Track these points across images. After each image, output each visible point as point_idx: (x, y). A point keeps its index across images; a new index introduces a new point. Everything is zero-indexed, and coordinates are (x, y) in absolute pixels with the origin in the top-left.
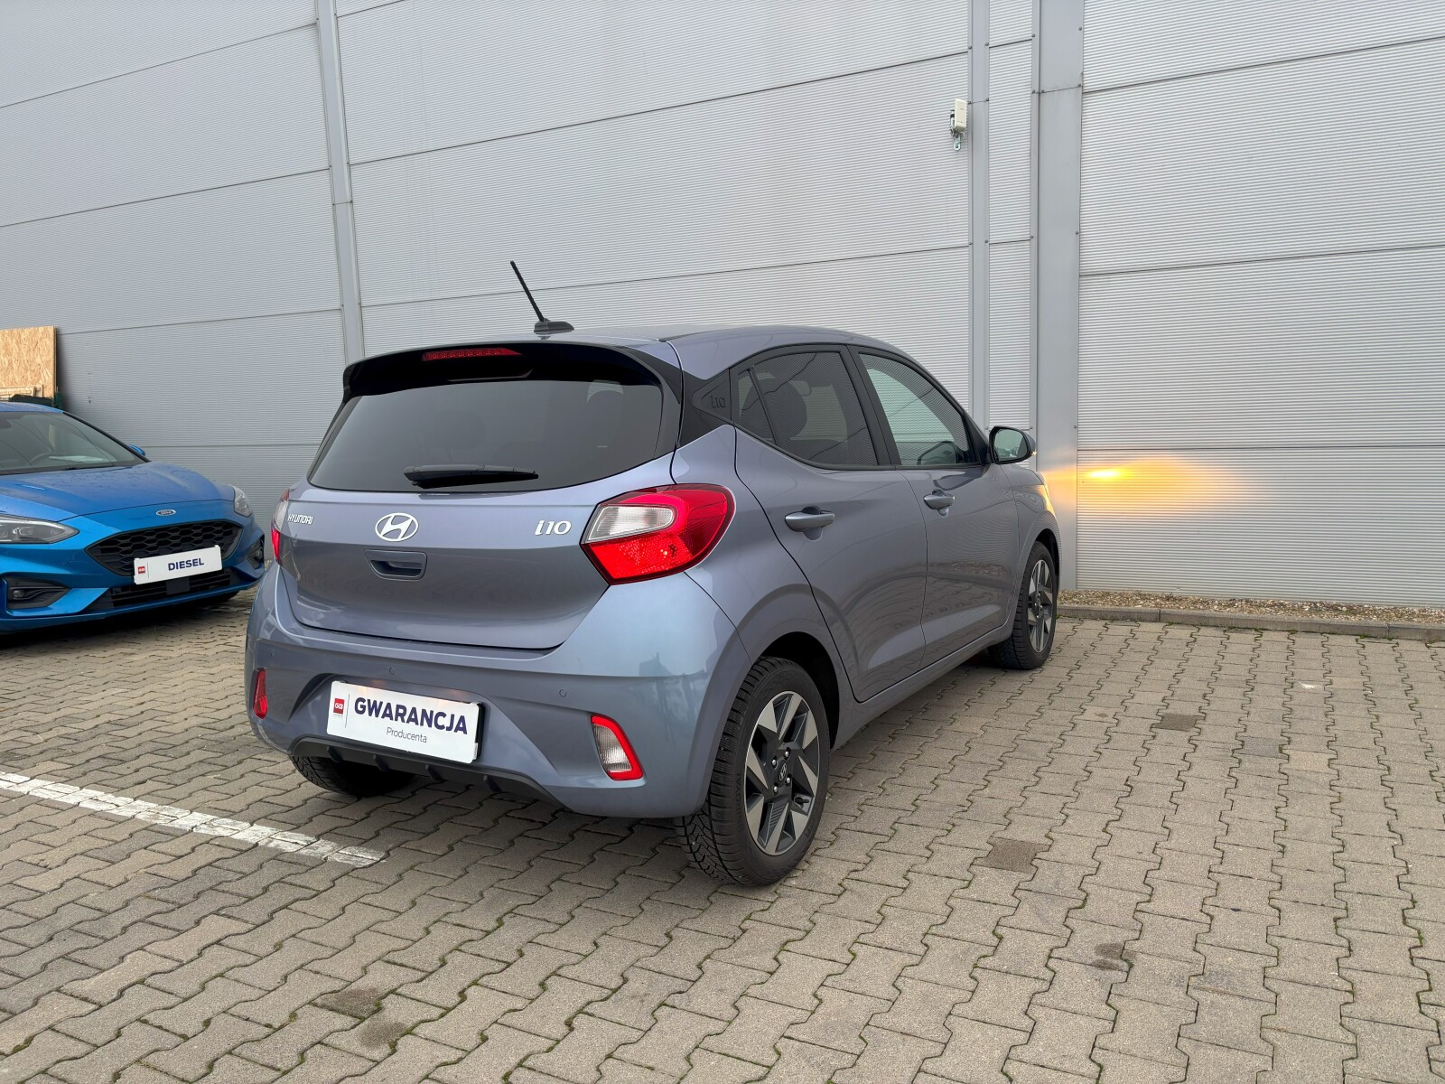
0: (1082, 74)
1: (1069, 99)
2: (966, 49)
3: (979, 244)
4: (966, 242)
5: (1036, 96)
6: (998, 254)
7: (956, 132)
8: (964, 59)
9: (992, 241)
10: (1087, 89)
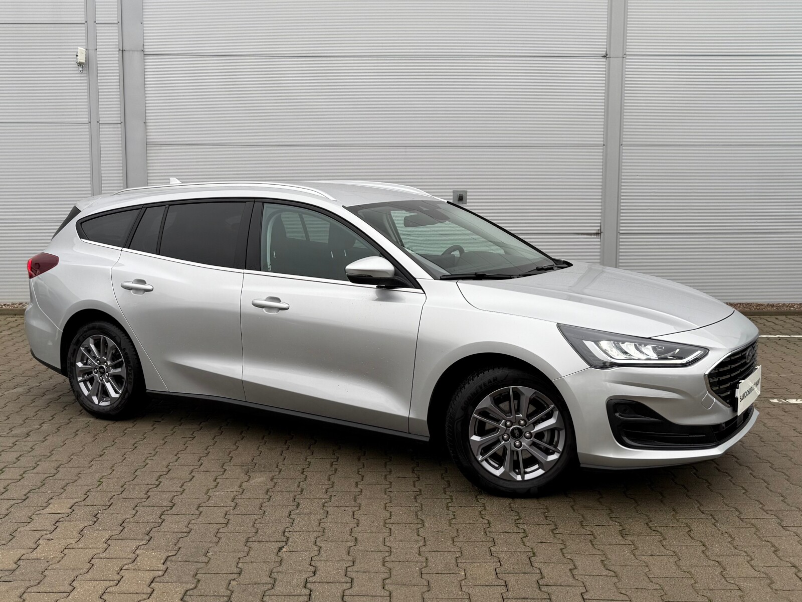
0: (143, 45)
1: (137, 56)
2: (84, 22)
3: (94, 123)
4: (87, 121)
5: (121, 52)
6: (104, 130)
7: (80, 64)
8: (83, 28)
9: (100, 122)
10: (146, 53)
